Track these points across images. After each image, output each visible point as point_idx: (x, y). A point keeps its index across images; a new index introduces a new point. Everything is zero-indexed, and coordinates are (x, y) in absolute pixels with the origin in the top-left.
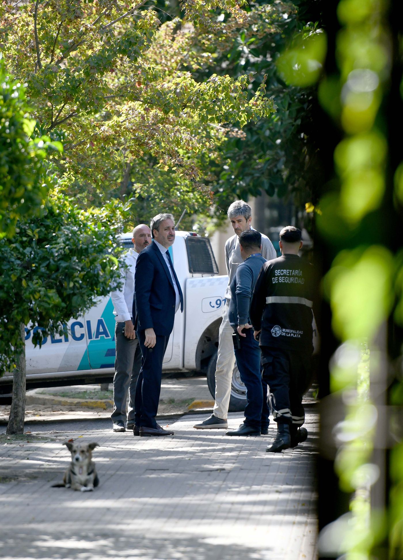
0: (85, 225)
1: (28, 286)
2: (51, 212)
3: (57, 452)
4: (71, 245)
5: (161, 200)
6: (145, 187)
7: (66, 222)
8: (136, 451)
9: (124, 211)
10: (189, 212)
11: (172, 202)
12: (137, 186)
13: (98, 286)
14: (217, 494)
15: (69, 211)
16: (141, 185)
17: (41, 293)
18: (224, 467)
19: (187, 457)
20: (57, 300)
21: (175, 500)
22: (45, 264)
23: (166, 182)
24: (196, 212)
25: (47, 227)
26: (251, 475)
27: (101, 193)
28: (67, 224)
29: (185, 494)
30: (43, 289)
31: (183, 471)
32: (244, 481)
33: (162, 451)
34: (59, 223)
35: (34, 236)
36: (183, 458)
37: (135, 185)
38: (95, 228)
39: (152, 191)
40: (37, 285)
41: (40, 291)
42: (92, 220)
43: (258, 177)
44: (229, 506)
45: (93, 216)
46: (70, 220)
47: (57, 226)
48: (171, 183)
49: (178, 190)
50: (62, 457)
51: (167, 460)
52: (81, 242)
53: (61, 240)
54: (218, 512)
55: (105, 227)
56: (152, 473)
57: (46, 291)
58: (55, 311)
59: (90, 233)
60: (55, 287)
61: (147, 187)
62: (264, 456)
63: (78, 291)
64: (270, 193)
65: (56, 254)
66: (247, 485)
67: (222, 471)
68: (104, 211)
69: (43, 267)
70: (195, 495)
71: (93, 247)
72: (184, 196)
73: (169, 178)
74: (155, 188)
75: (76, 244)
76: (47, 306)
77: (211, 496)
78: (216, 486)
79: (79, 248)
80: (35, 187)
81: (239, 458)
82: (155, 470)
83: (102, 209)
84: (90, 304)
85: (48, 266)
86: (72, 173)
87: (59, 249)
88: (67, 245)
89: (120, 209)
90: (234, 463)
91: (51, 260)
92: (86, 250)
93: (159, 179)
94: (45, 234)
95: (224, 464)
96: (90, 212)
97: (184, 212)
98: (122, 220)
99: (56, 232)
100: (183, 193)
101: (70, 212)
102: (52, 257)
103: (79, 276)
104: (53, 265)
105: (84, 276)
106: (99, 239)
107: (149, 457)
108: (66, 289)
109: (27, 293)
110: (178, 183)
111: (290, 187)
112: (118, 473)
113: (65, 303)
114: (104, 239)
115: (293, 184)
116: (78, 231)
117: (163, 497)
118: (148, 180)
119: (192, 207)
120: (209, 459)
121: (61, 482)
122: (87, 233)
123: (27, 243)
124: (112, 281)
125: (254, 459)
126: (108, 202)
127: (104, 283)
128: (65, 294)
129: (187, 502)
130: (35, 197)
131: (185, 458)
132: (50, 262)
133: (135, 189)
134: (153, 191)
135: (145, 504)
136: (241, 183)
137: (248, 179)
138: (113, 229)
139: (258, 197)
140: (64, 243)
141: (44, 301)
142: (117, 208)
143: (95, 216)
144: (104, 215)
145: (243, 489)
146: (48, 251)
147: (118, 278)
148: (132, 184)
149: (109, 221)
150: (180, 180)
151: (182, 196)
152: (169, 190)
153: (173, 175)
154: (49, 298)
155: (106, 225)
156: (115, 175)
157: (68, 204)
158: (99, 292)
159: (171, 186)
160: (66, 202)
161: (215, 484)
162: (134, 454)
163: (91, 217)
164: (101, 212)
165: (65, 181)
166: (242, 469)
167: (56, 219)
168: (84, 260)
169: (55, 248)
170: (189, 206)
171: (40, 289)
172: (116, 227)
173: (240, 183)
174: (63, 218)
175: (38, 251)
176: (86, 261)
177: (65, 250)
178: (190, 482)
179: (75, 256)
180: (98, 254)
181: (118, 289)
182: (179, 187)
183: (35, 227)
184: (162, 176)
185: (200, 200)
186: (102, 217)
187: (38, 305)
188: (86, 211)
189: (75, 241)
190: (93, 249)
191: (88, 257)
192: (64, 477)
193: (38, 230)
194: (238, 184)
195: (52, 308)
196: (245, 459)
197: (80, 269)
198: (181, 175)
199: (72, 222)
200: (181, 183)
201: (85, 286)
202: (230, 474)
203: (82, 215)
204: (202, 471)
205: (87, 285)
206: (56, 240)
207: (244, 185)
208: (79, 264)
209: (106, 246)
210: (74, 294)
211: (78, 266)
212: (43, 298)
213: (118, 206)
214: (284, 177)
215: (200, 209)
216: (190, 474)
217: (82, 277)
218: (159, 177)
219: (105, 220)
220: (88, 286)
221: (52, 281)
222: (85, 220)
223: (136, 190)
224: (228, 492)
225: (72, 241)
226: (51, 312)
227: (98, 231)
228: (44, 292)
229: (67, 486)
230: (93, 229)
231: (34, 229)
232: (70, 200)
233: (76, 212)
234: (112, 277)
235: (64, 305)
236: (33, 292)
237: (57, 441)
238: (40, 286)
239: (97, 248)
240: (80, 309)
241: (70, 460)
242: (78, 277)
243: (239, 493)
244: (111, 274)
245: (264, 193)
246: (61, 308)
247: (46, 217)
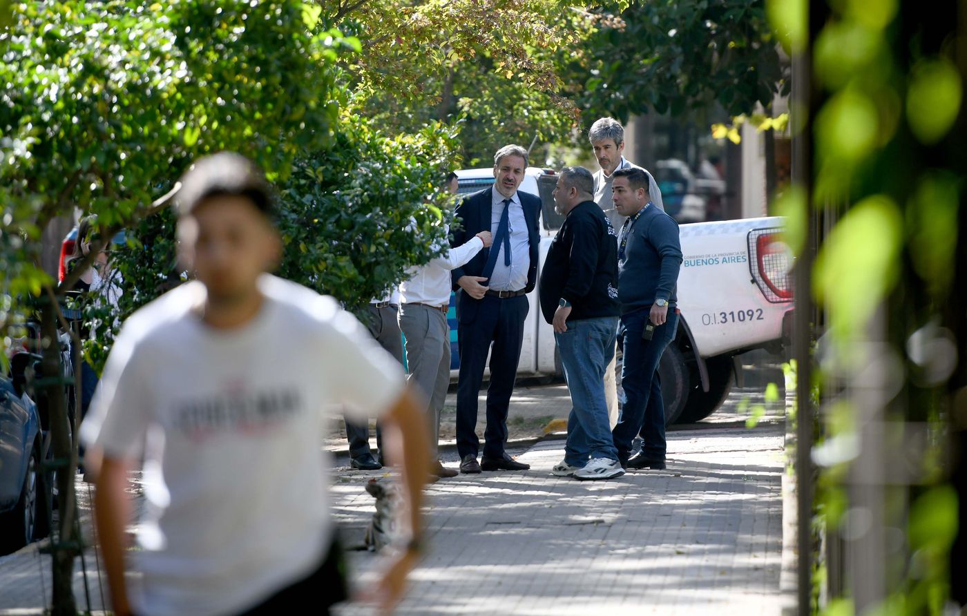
0: (392, 161)
1: (309, 251)
2: (342, 141)
3: (352, 497)
4: (372, 189)
5: (500, 122)
6: (476, 103)
7: (364, 156)
8: (470, 496)
9: (449, 138)
10: (541, 139)
11: (516, 125)
12: (464, 102)
13: (413, 250)
14: (594, 558)
15: (368, 140)
16: (470, 100)
17: (328, 261)
18: (601, 518)
19: (547, 504)
20: (352, 272)
21: (532, 568)
22: (333, 220)
23: (507, 96)
24: (552, 139)
25: (336, 164)
26: (644, 529)
27: (410, 113)
28: (366, 160)
29: (545, 560)
30: (331, 255)
31: (542, 524)
32: (634, 539)
33: (509, 495)
34: (354, 157)
35: (317, 177)
36: (540, 505)
37: (461, 99)
38: (406, 165)
39: (486, 109)
40: (322, 251)
41: (326, 259)
42: (401, 153)
43: (643, 87)
44: (612, 577)
45: (403, 147)
46: (369, 152)
47: (350, 162)
48: (515, 96)
49: (525, 107)
50: (361, 505)
51: (518, 509)
52: (386, 185)
53: (358, 182)
54: (596, 586)
55: (422, 162)
56: (496, 529)
57: (336, 259)
58: (349, 289)
59: (399, 172)
60: (348, 253)
61: (479, 103)
62: (661, 500)
63: (382, 258)
64: (660, 109)
65: (350, 204)
66: (637, 545)
67: (600, 525)
68: (420, 140)
69: (331, 223)
70: (562, 560)
71: (405, 192)
72: (534, 115)
73: (511, 89)
74: (491, 104)
75: (379, 188)
76: (336, 281)
77: (585, 562)
78: (591, 546)
79: (384, 194)
80: (320, 105)
81: (624, 504)
82: (500, 523)
83: (417, 136)
84: (401, 278)
85: (338, 222)
86: (369, 83)
87: (354, 197)
88: (366, 190)
89: (444, 136)
90: (617, 512)
91: (343, 213)
92: (395, 197)
93: (497, 91)
94: (333, 174)
95: (602, 513)
96: (399, 141)
97: (535, 139)
98: (447, 152)
99: (350, 171)
100: (532, 111)
101: (369, 142)
102: (343, 209)
103: (385, 236)
104: (345, 219)
105: (392, 235)
106: (414, 181)
107: (490, 504)
108: (364, 256)
109: (308, 262)
110: (525, 96)
111: (690, 101)
112: (444, 528)
113: (365, 276)
114: (421, 180)
115: (694, 96)
116: (381, 169)
117: (514, 562)
118: (479, 92)
119: (546, 132)
120: (579, 507)
121: (362, 543)
122: (395, 172)
123: (306, 188)
124: (434, 242)
125: (647, 505)
126: (426, 125)
127: (422, 245)
128: (363, 263)
129: (551, 571)
130: (320, 119)
131: (544, 505)
132: (341, 216)
133: (460, 106)
134: (488, 109)
135: (488, 575)
136: (618, 94)
137: (628, 88)
138: (433, 166)
139: (643, 115)
140: (361, 186)
141: (332, 274)
142: (438, 134)
143: (406, 146)
144: (420, 145)
145: (632, 550)
146: (338, 198)
147: (442, 239)
148: (456, 99)
149: (427, 154)
150: (527, 92)
151: (531, 116)
152: (511, 107)
153: (517, 85)
154: (340, 268)
155: (424, 160)
156: (430, 86)
157: (366, 130)
158: (414, 260)
159: (514, 102)
160: (363, 126)
161: (590, 544)
162: (468, 500)
163: (400, 147)
164: (416, 140)
165: (360, 96)
166: (629, 521)
167: (349, 152)
168: (390, 213)
169: (348, 195)
170: (542, 131)
171: (326, 255)
172: (438, 162)
173: (615, 94)
174: (360, 150)
175: (324, 199)
176: (393, 213)
177: (363, 197)
178: (553, 541)
179: (377, 206)
180: (412, 203)
181: (442, 255)
182: (526, 102)
183: (318, 164)
184: (501, 87)
185: (558, 121)
186: (417, 148)
187: (324, 279)
188: (393, 139)
189: (378, 184)
190: (404, 196)
191: (397, 207)
192: (365, 536)
193: (322, 168)
194: (613, 96)
195: (344, 285)
196: (633, 506)
197: (385, 226)
198: (532, 84)
199: (372, 156)
200: (529, 97)
201: (393, 251)
202: (612, 528)
203: (387, 145)
204: (570, 525)
205: (396, 250)
206: (349, 183)
207: (622, 97)
208: (384, 218)
209: (424, 191)
210: (377, 263)
211: (383, 221)
212: (331, 269)
213: (440, 132)
214: (682, 86)
215: (558, 135)
216: (552, 528)
217: (388, 237)
218: (497, 88)
219: (421, 152)
220: (398, 251)
221: (344, 243)
222: (391, 152)
223: (462, 107)
224: (611, 555)
225: (373, 183)
226: (343, 289)
227: (412, 169)
228: (333, 260)
229: (371, 548)
230: (404, 166)
231: (316, 167)
232: (368, 123)
233: (378, 141)
234: (433, 237)
235: (361, 279)
236: (317, 261)
237: (352, 481)
238: (326, 252)
239: (411, 194)
240: (386, 285)
242: (382, 237)
243: (626, 556)
244: (432, 232)
245: (651, 109)
246: (358, 284)
247: (335, 149)
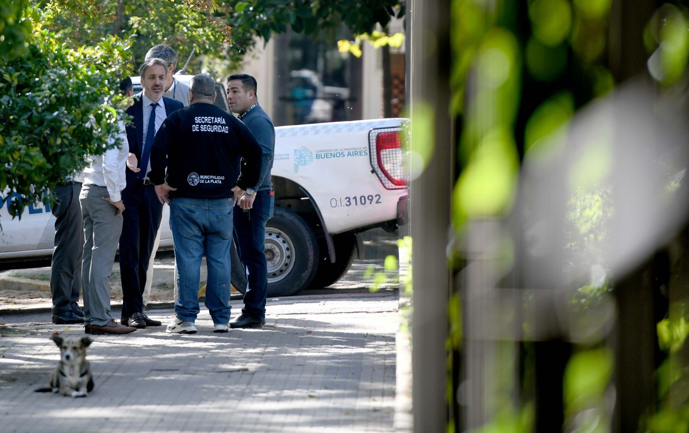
0: (75, 68)
1: (5, 142)
2: (34, 52)
3: (39, 348)
4: (59, 92)
5: (163, 37)
6: (144, 21)
7: (52, 64)
8: (137, 347)
9: (123, 50)
10: (198, 51)
11: (177, 40)
12: (134, 20)
13: (92, 143)
14: (240, 400)
15: (56, 50)
16: (139, 18)
17: (21, 151)
18: (246, 367)
19: (201, 355)
20: (41, 160)
21: (189, 408)
22: (26, 116)
23: (170, 15)
24: (206, 52)
25: (28, 71)
26: (282, 376)
27: (89, 29)
28: (53, 67)
29: (199, 401)
30: (24, 147)
31: (197, 371)
32: (274, 384)
33: (169, 347)
34: (44, 65)
35: (13, 81)
36: (195, 356)
37: (131, 18)
38: (87, 72)
39: (152, 26)
40: (17, 142)
41: (19, 150)
42: (83, 62)
43: (282, 10)
44: (256, 416)
45: (85, 57)
46: (56, 61)
47: (40, 70)
48: (176, 16)
49: (185, 25)
50: (46, 354)
51: (177, 359)
52: (70, 89)
53: (47, 86)
54: (242, 423)
55: (100, 70)
56: (159, 375)
57: (28, 149)
58: (38, 174)
59: (81, 77)
60: (38, 144)
61: (147, 21)
62: (296, 353)
63: (67, 149)
64: (296, 28)
65: (40, 104)
66: (275, 389)
67: (245, 372)
68: (99, 51)
69: (24, 120)
70: (213, 401)
71: (86, 94)
72: (192, 32)
73: (173, 10)
74: (156, 22)
75: (64, 91)
76: (28, 167)
77: (233, 404)
78: (238, 390)
79: (68, 96)
80: (17, 21)
81: (265, 356)
82: (162, 370)
83: (96, 48)
84: (81, 165)
85: (30, 119)
86: (56, 4)
87: (43, 98)
88: (54, 93)
89: (118, 48)
90: (259, 362)
91: (34, 112)
92: (77, 98)
93: (161, 11)
94: (26, 79)
95: (247, 363)
96: (81, 52)
97: (193, 51)
98: (121, 61)
99: (40, 77)
100: (190, 28)
101: (56, 52)
102: (35, 108)
103: (68, 131)
104: (36, 116)
105: (74, 130)
106: (94, 85)
107: (153, 354)
108: (52, 147)
109: (5, 152)
110: (185, 16)
111: (321, 21)
112: (116, 374)
113: (51, 164)
114: (99, 84)
115: (325, 18)
116: (66, 75)
117: (173, 403)
118: (147, 12)
119: (202, 46)
120: (227, 357)
121: (47, 386)
122: (78, 78)
123: (4, 90)
124: (110, 136)
125: (284, 357)
126: (104, 39)
127: (100, 139)
128: (51, 153)
129: (205, 410)
130: (17, 33)
131: (198, 356)
132: (32, 114)
133: (131, 23)
134: (154, 26)
135: (152, 413)
136: (262, 16)
137: (270, 11)
138: (110, 73)
139: (282, 33)
140: (50, 89)
141: (24, 162)
142: (114, 46)
143: (87, 56)
144: (98, 55)
145: (272, 394)
146: (30, 99)
147: (116, 133)
148: (127, 18)
149: (105, 63)
150: (187, 13)
151: (190, 32)
152: (173, 25)
153: (178, 7)
154: (31, 157)
155: (102, 68)
156: (106, 7)
157: (54, 42)
158: (93, 151)
159: (176, 20)
160: (51, 40)
161: (237, 388)
162: (135, 351)
163: (82, 57)
164: (95, 52)
165: (48, 14)
166: (269, 370)
167: (40, 61)
168: (73, 111)
169: (39, 96)
170: (199, 45)
171: (19, 146)
172: (113, 70)
173: (259, 16)
174: (48, 59)
175: (18, 100)
176: (76, 112)
177: (51, 98)
178: (206, 386)
179: (63, 106)
180: (92, 104)
181: (116, 147)
182: (186, 21)
183: (13, 70)
184: (164, 8)
185: (212, 37)
186: (96, 58)
187: (17, 166)
188: (76, 50)
189: (64, 88)
190: (85, 97)
191: (79, 107)
192: (50, 380)
193: (17, 74)
194: (257, 17)
195: (35, 171)
196: (273, 358)
197: (69, 122)
198: (192, 6)
199: (59, 64)
200: (188, 17)
201: (75, 143)
202: (255, 375)
203: (71, 55)
204: (220, 372)
205: (78, 142)
206: (40, 86)
207: (265, 18)
208: (68, 116)
209: (101, 94)
210: (62, 153)
211: (67, 118)
212: (24, 158)
213: (115, 44)
214: (314, 11)
215: (211, 48)
216: (205, 375)
217: (72, 132)
218: (161, 9)
219: (100, 62)
220: (79, 143)
221: (35, 136)
222: (75, 61)
223: (133, 25)
224: (254, 397)
225: (59, 87)
226: (33, 175)
227: (92, 75)
228: (25, 150)
229: (55, 390)
230: (85, 73)
231: (12, 73)
232: (56, 36)
233: (64, 51)
234: (108, 132)
235: (49, 166)
236: (12, 151)
237: (39, 334)
238: (20, 143)
239: (91, 97)
240: (69, 171)
241: (58, 358)
242: (67, 131)
243: (267, 399)
244: (108, 128)
245: (289, 27)
246: (46, 170)
247: (29, 59)
